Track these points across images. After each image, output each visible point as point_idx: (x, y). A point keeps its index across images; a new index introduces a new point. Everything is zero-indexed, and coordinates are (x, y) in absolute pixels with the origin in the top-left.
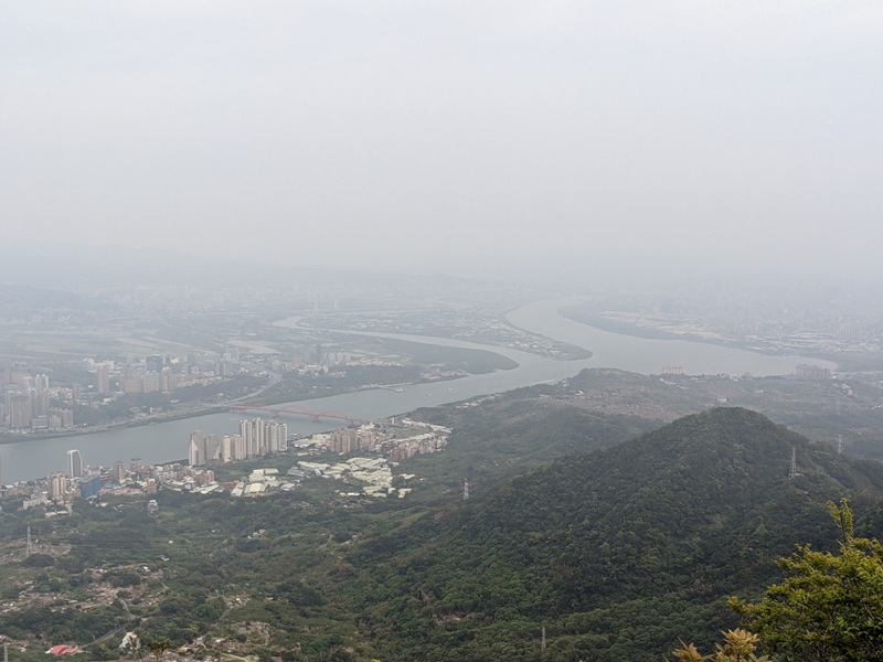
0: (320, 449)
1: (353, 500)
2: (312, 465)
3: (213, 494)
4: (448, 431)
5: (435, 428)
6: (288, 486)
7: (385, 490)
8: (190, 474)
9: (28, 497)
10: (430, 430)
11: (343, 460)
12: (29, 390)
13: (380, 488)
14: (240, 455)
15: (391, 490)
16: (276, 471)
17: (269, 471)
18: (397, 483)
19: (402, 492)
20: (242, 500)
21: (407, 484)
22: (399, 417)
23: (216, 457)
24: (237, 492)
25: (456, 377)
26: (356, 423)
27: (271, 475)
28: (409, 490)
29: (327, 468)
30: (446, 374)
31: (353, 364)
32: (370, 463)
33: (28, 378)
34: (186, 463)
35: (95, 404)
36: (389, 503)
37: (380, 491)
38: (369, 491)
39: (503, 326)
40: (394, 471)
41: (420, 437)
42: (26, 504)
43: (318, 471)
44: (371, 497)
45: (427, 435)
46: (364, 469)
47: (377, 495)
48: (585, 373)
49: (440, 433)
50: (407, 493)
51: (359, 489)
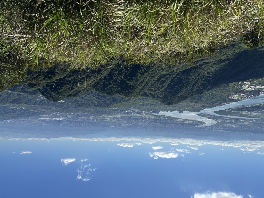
1: (253, 81)
5: (233, 98)
11: (256, 90)
15: (243, 84)
19: (240, 84)
21: (239, 85)
22: (242, 100)
26: (253, 98)
29: (260, 87)
30: (231, 110)
32: (249, 89)
36: (243, 80)
37: (245, 83)
38: (248, 83)
39: (218, 120)
40: (242, 88)
44: (249, 82)
45: (235, 96)
46: (250, 88)
50: (239, 83)
51: (251, 83)
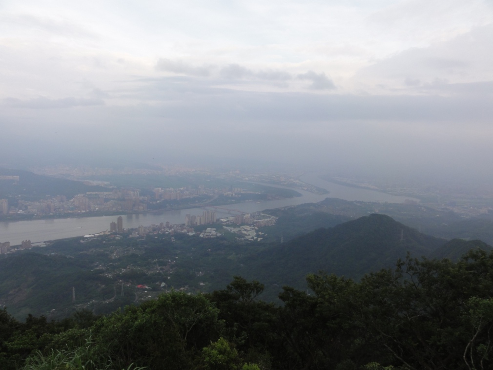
0: (231, 222)
1: (241, 241)
2: (228, 228)
3: (193, 236)
4: (276, 218)
5: (272, 217)
6: (219, 235)
7: (253, 238)
8: (186, 229)
9: (131, 234)
10: (269, 217)
11: (239, 226)
12: (133, 197)
13: (251, 237)
14: (203, 223)
15: (255, 238)
16: (215, 229)
17: (213, 229)
18: (258, 236)
19: (259, 239)
20: (203, 238)
21: (262, 236)
22: (259, 213)
23: (195, 223)
24: (201, 236)
25: (280, 199)
26: (243, 214)
28: (262, 238)
29: (233, 229)
31: (243, 192)
32: (248, 228)
33: (132, 193)
34: (184, 225)
35: (154, 203)
36: (254, 243)
37: (251, 238)
38: (247, 237)
39: (298, 181)
40: (257, 231)
41: (266, 220)
42: (130, 236)
43: (229, 230)
44: (247, 240)
45: (268, 219)
46: (246, 230)
47: (250, 239)
48: (327, 200)
50: (261, 240)
51: (244, 237)
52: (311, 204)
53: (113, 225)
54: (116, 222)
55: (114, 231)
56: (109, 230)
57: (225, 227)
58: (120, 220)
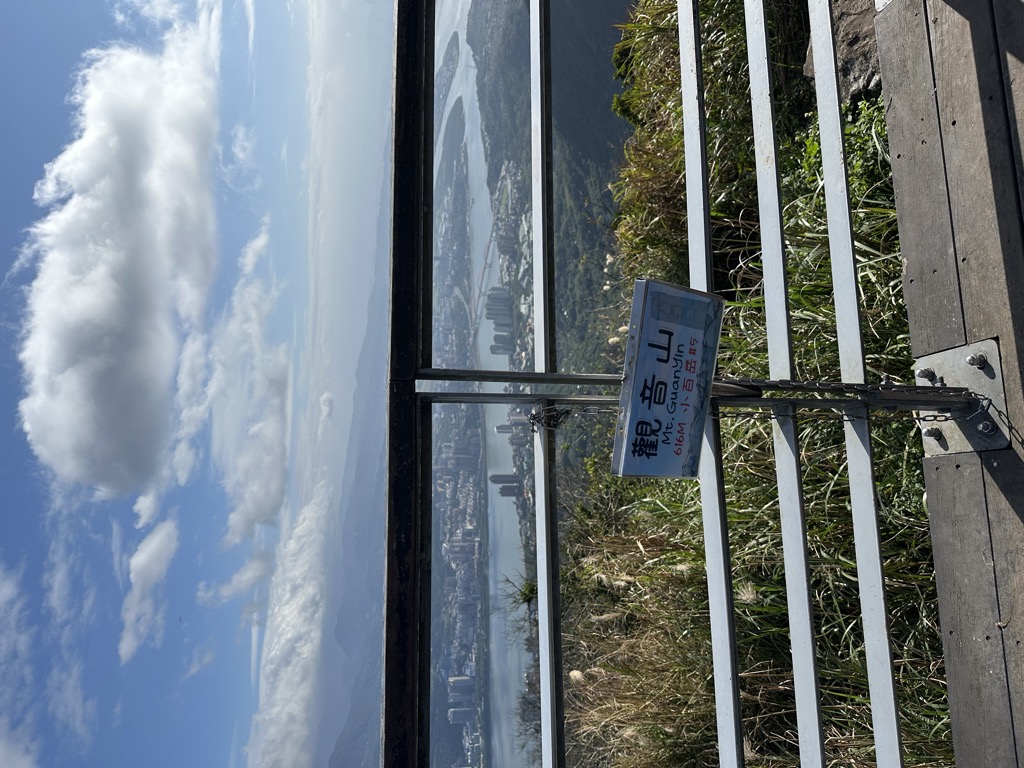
0: (510, 263)
2: (521, 270)
4: (506, 162)
8: (519, 354)
11: (520, 246)
12: (451, 455)
14: (509, 320)
16: (523, 296)
17: (522, 301)
22: (493, 201)
25: (466, 152)
27: (525, 299)
29: (525, 259)
30: (463, 160)
33: (444, 456)
41: (509, 186)
43: (526, 267)
45: (508, 181)
48: (470, 41)
49: (507, 170)
52: (480, 80)
53: (505, 492)
54: (500, 486)
55: (516, 491)
56: (514, 499)
57: (520, 275)
58: (496, 479)
